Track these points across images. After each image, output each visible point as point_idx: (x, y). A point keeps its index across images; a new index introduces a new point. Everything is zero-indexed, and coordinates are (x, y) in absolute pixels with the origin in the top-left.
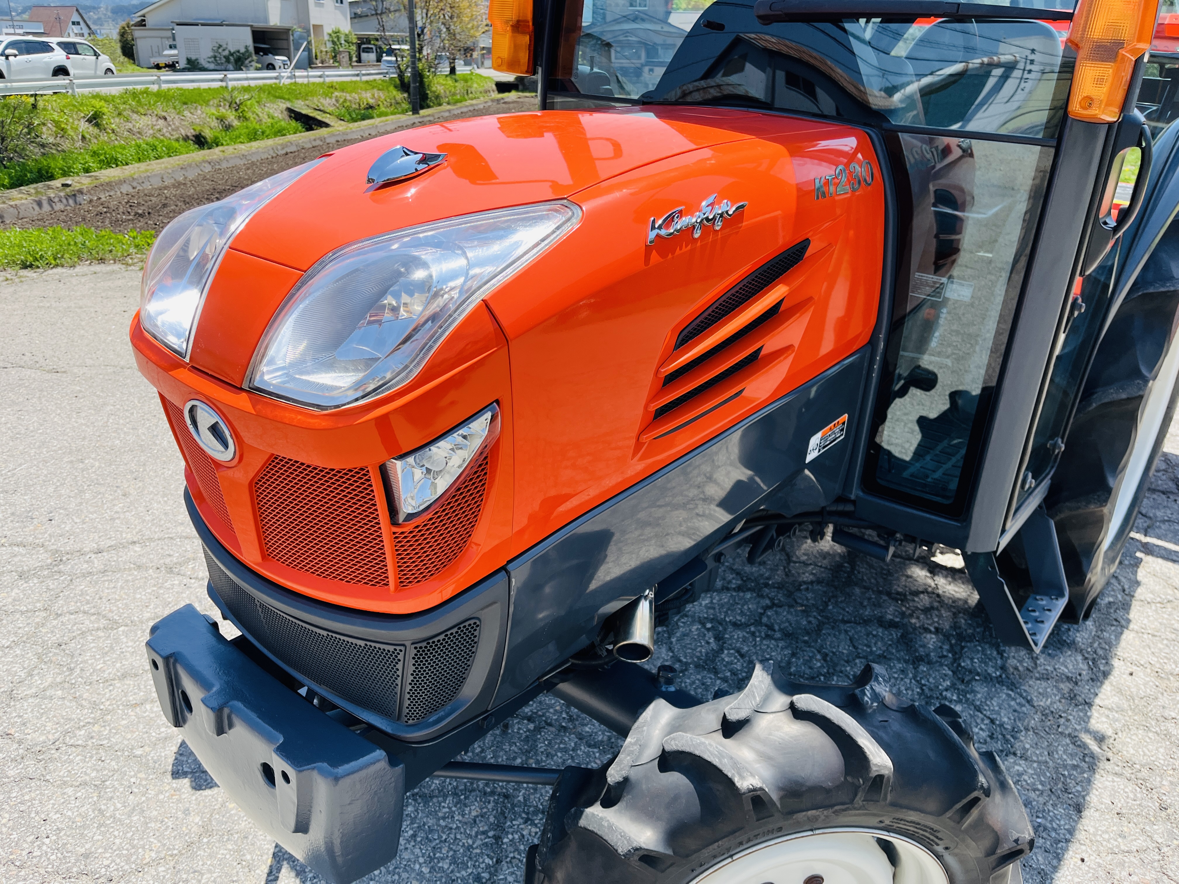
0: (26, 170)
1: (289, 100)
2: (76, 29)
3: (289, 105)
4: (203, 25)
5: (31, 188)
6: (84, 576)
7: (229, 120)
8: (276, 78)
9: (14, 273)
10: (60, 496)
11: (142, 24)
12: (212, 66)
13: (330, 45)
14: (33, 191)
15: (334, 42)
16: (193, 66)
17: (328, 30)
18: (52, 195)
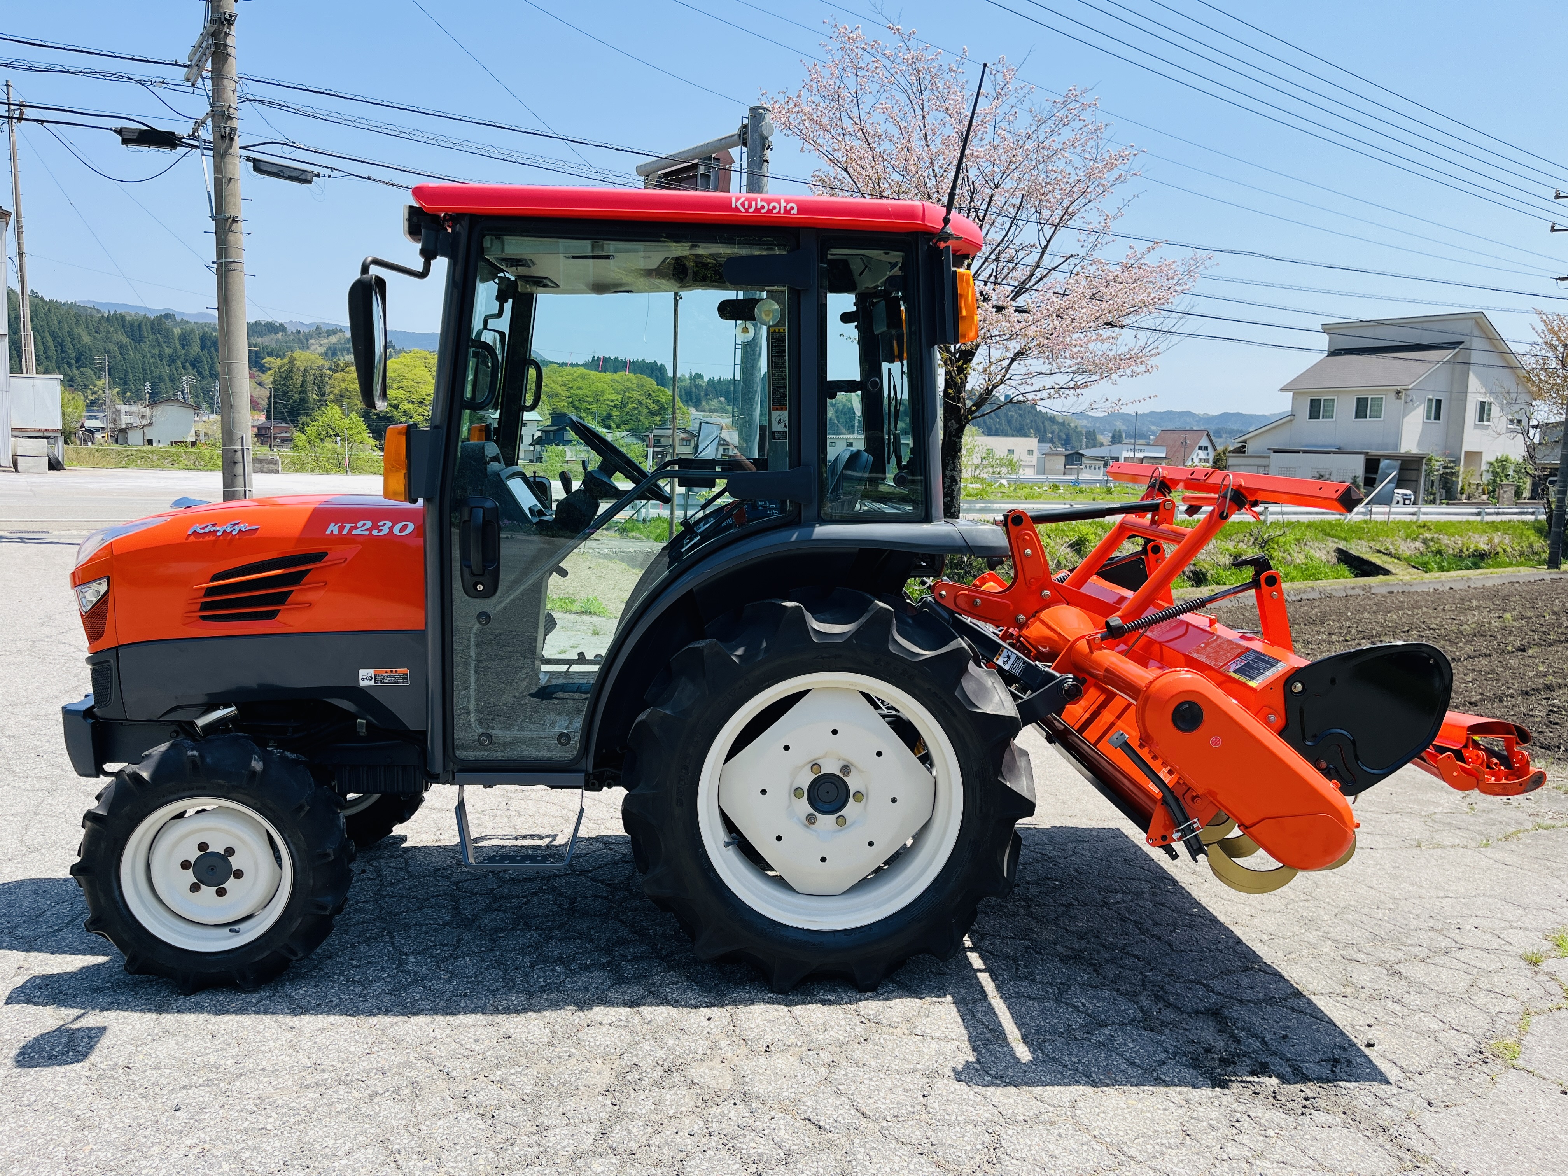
1: (1345, 539)
3: (1342, 545)
11: (1241, 450)
13: (1487, 477)
15: (1495, 474)
17: (1489, 457)
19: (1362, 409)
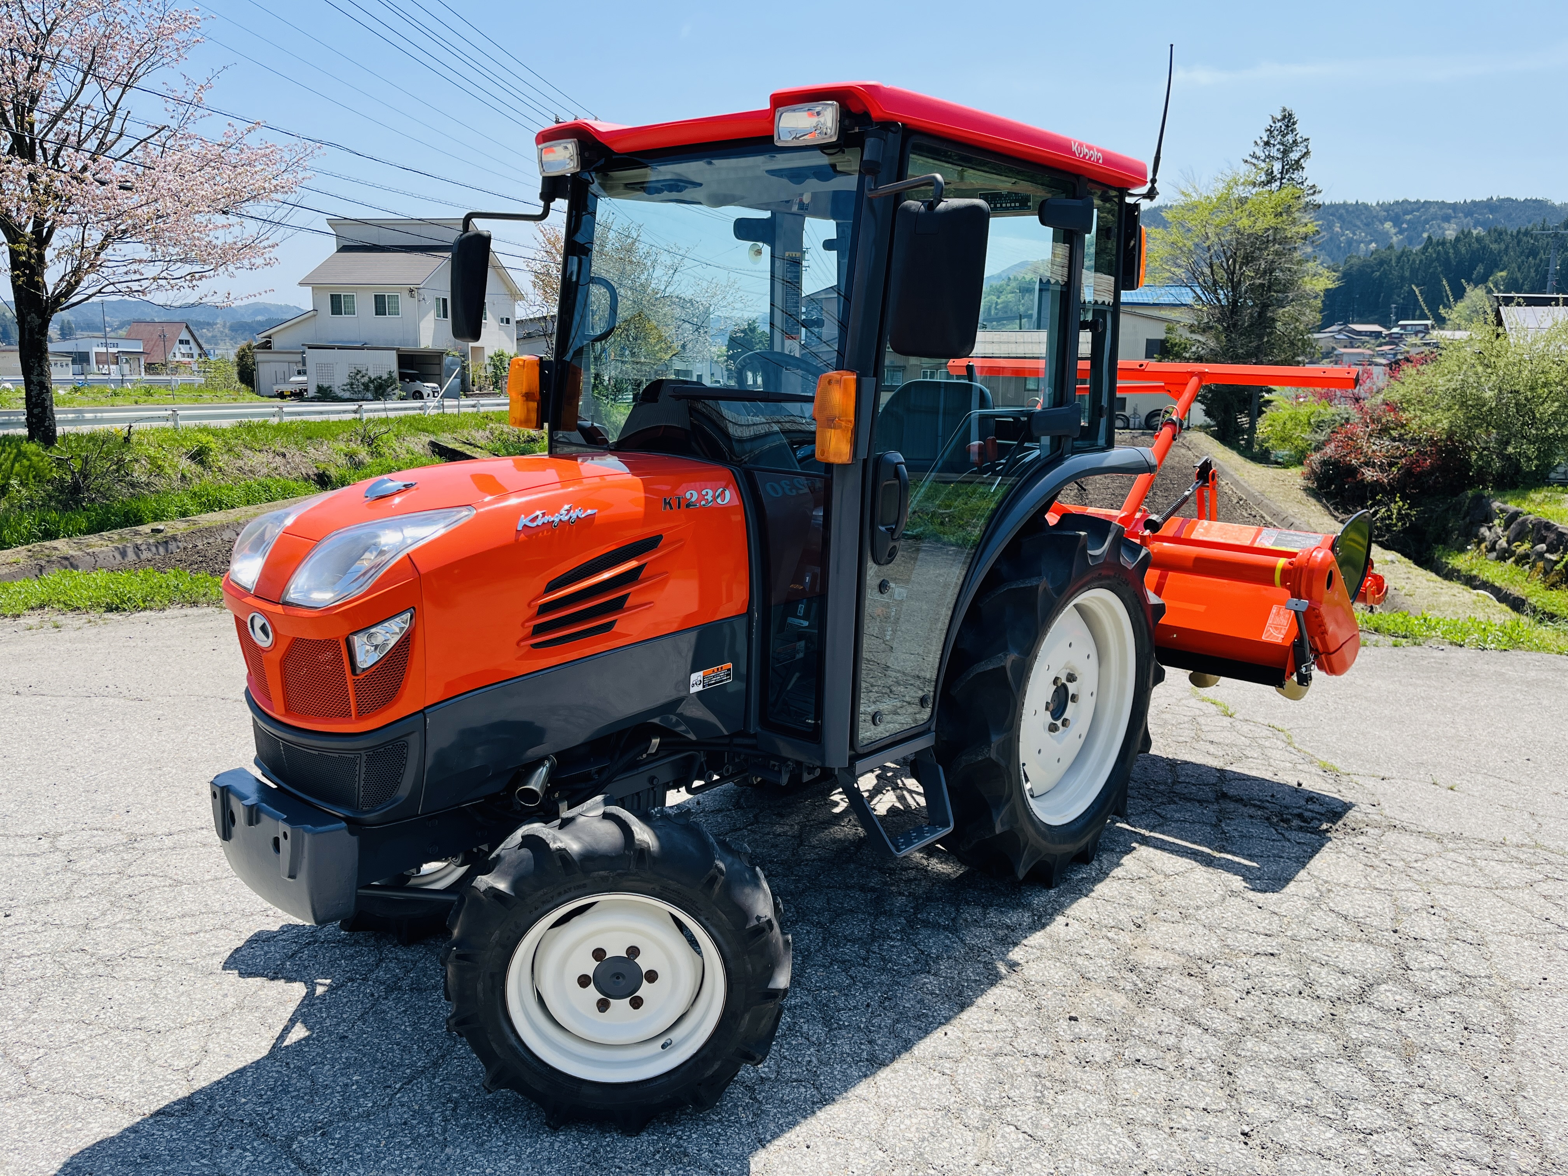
0: (110, 512)
1: (433, 432)
2: (184, 349)
3: (433, 438)
4: (340, 348)
5: (115, 534)
6: (155, 851)
7: (360, 457)
8: (420, 408)
9: (97, 615)
10: (138, 795)
11: (266, 345)
12: (347, 395)
13: (490, 369)
14: (116, 537)
15: (495, 366)
16: (325, 395)
17: (489, 352)
18: (139, 542)
19: (381, 305)
